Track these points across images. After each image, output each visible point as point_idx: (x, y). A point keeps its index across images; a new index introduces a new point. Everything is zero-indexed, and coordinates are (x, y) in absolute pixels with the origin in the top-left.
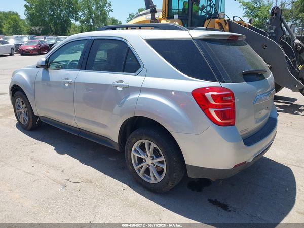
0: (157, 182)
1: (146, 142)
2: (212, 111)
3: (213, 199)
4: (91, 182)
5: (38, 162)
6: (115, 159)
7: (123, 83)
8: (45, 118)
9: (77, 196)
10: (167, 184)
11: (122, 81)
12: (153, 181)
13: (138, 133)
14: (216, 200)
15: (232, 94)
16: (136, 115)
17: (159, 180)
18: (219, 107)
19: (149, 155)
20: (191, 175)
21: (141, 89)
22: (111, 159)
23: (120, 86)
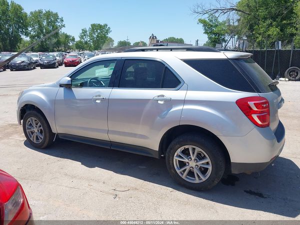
0: (201, 181)
1: (190, 147)
2: (255, 117)
3: (248, 190)
4: (136, 189)
5: (73, 177)
6: (144, 167)
7: (165, 97)
8: (65, 135)
9: (133, 202)
10: (213, 181)
11: (163, 96)
12: (197, 181)
13: (181, 140)
14: (250, 191)
15: (267, 102)
16: (180, 124)
17: (204, 179)
18: (260, 113)
19: (193, 158)
20: (234, 171)
21: (184, 102)
22: (142, 167)
23: (161, 100)
